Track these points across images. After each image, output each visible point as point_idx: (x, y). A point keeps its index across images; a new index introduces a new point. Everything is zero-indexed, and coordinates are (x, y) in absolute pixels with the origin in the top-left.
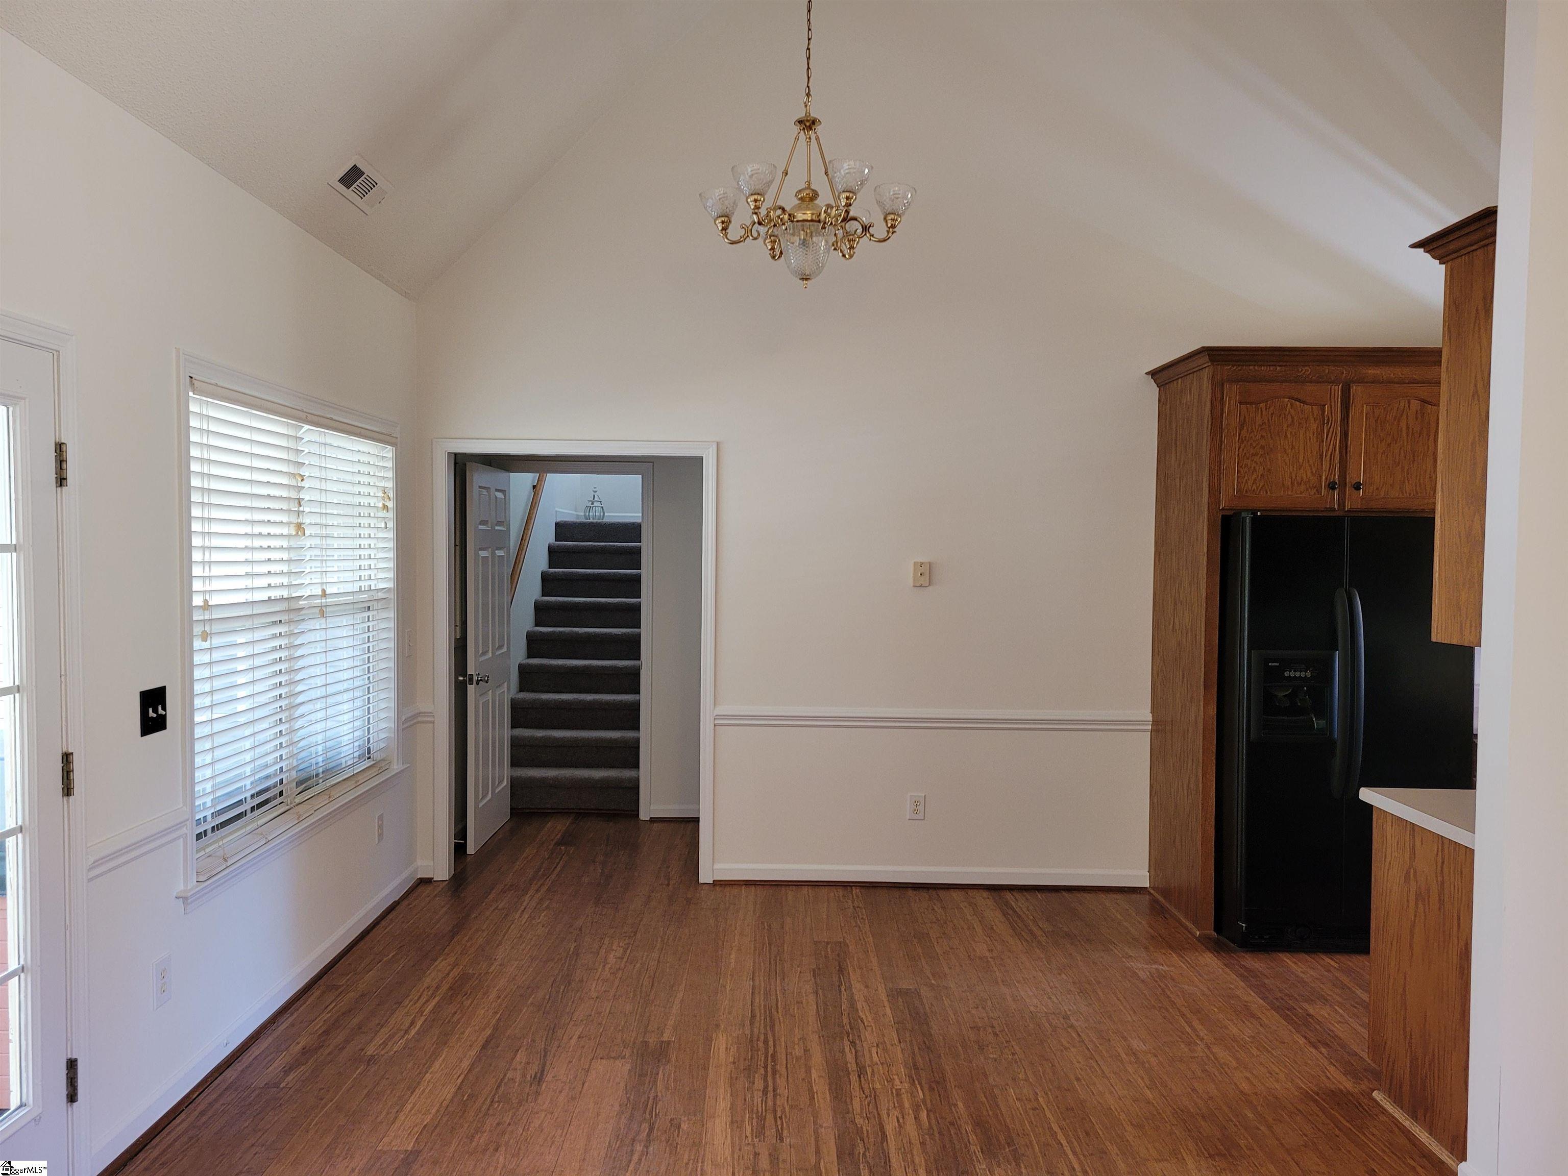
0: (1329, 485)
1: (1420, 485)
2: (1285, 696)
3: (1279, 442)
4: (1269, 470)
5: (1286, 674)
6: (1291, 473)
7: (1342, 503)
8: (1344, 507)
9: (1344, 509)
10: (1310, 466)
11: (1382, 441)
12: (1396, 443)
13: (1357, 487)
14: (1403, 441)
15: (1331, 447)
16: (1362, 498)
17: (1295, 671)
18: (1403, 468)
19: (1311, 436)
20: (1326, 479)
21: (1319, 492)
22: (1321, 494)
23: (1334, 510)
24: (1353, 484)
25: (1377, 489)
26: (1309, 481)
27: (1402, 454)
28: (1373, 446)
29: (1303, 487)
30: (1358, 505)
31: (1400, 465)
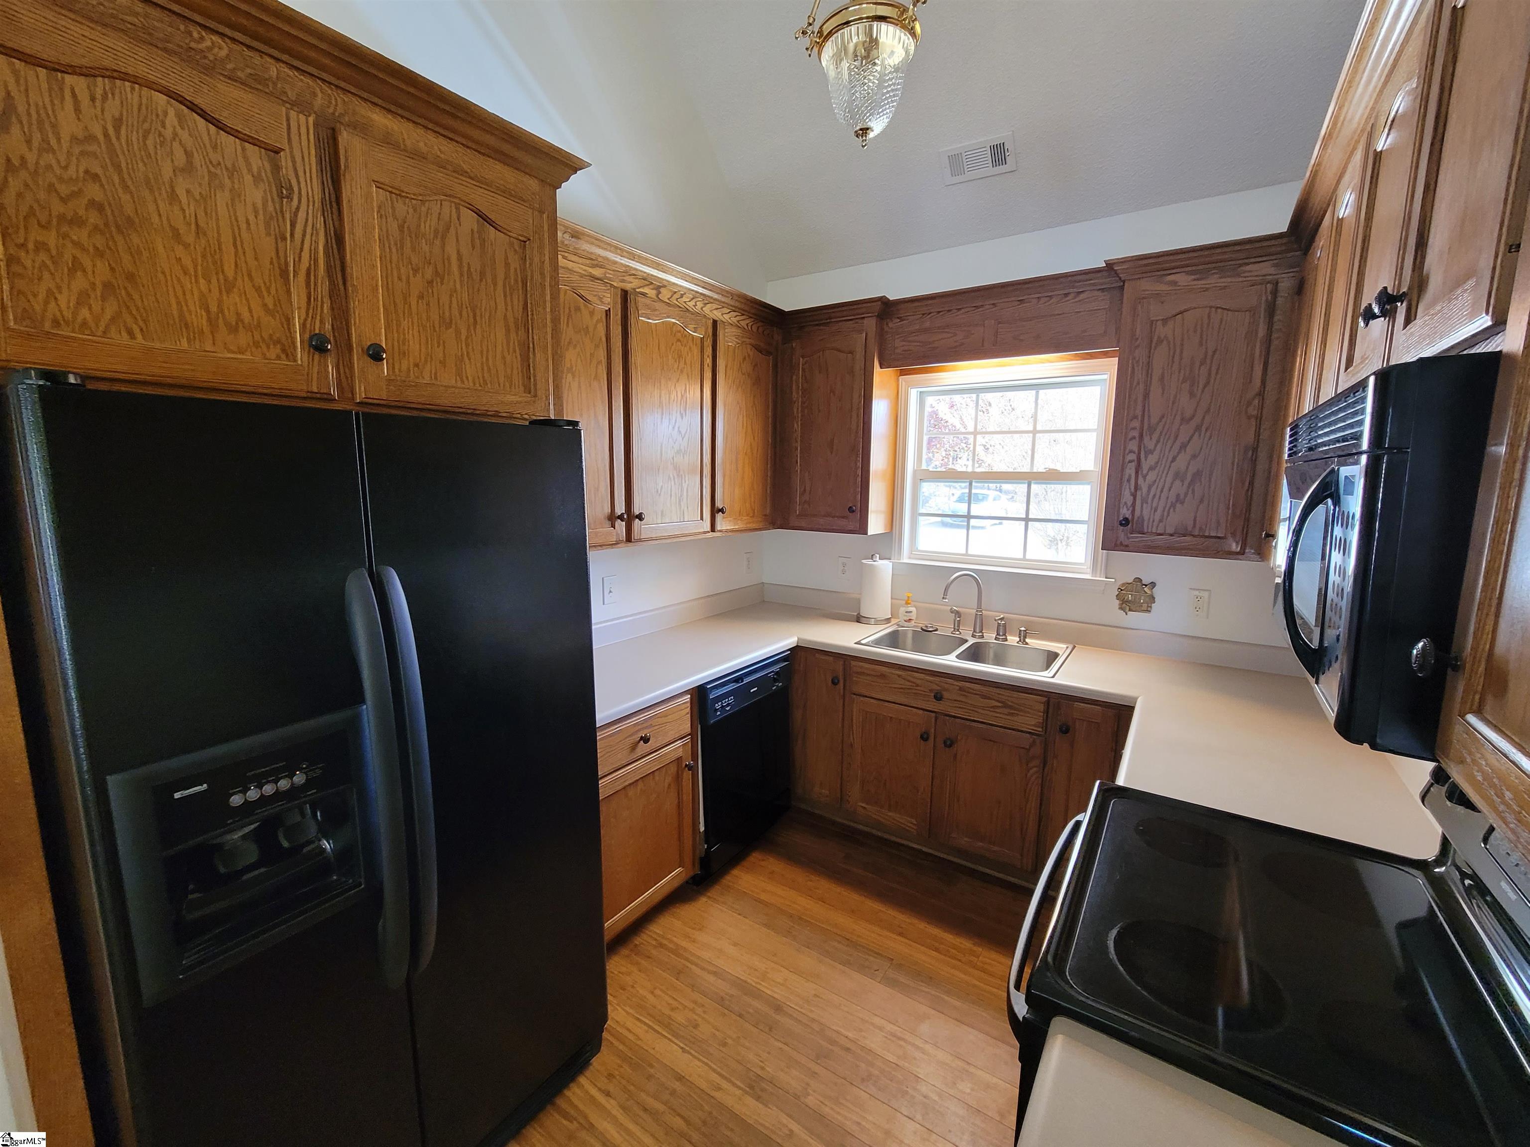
0: (311, 338)
1: (489, 370)
2: (244, 837)
3: (152, 208)
4: (131, 277)
5: (236, 800)
6: (202, 296)
7: (345, 383)
8: (353, 393)
9: (353, 398)
10: (258, 290)
11: (416, 271)
12: (442, 284)
13: (375, 354)
14: (455, 281)
15: (305, 255)
16: (389, 381)
17: (260, 786)
18: (458, 332)
19: (251, 218)
20: (303, 326)
21: (288, 352)
22: (295, 361)
23: (333, 400)
24: (366, 347)
25: (417, 365)
26: (259, 325)
27: (454, 305)
28: (400, 279)
29: (243, 338)
30: (381, 393)
31: (454, 326)
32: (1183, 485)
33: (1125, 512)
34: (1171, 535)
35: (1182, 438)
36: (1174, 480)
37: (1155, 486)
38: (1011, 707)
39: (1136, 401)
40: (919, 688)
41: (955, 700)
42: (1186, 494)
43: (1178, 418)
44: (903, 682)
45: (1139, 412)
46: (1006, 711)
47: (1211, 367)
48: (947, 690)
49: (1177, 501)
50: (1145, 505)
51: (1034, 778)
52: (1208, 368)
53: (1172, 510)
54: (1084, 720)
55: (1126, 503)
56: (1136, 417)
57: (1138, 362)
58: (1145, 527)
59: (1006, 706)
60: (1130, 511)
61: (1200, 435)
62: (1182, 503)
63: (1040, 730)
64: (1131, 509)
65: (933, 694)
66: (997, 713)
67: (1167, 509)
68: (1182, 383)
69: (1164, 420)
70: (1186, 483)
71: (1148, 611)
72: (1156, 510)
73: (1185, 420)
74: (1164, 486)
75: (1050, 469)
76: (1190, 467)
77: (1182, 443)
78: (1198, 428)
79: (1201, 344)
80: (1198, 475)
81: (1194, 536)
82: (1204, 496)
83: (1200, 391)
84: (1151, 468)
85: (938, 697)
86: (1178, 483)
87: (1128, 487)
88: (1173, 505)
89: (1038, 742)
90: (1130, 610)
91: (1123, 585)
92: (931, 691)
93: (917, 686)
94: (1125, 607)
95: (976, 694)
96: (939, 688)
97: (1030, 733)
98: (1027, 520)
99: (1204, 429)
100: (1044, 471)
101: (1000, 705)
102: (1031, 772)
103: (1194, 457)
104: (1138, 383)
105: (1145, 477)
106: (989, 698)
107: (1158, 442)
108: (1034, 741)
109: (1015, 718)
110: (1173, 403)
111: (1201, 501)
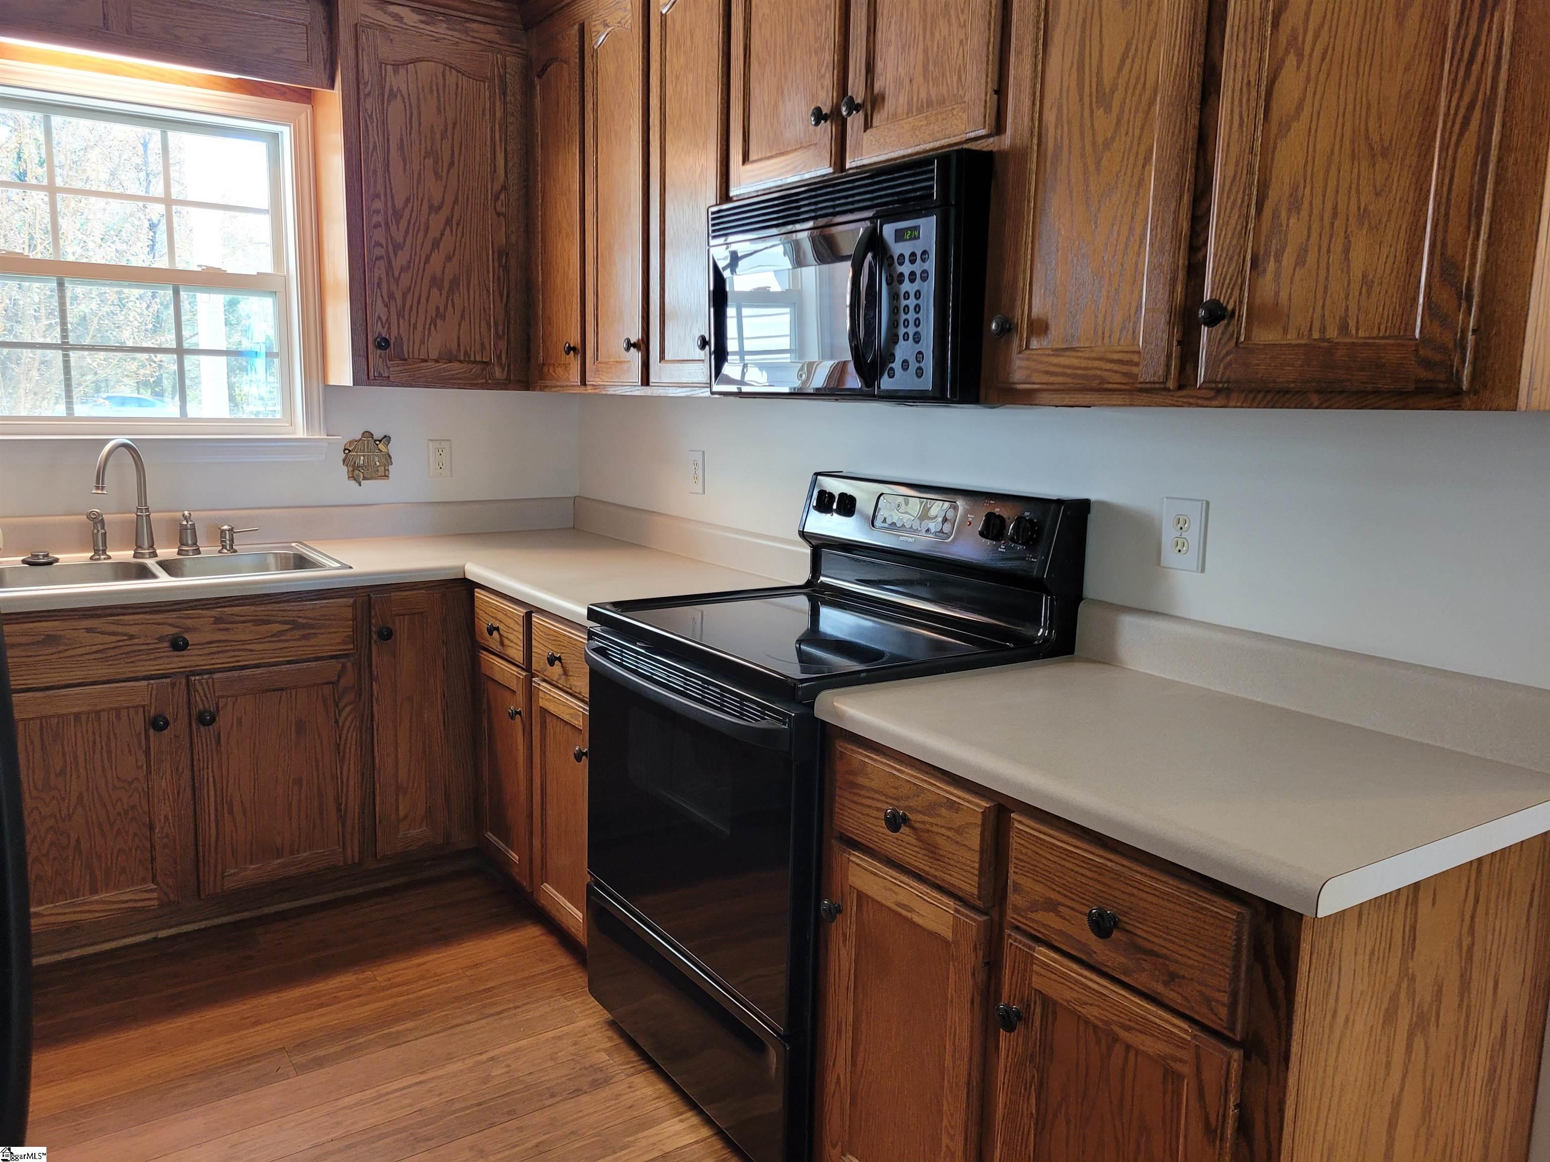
32: (441, 294)
33: (379, 329)
34: (437, 361)
35: (434, 233)
36: (431, 287)
37: (411, 293)
38: (303, 626)
39: (375, 172)
40: (136, 641)
41: (211, 643)
42: (446, 307)
43: (425, 206)
44: (100, 638)
45: (380, 189)
46: (297, 634)
47: (453, 144)
48: (188, 630)
49: (437, 315)
50: (401, 321)
51: (347, 724)
52: (450, 142)
53: (432, 327)
54: (404, 615)
55: (379, 318)
56: (377, 196)
57: (371, 116)
58: (406, 353)
59: (295, 625)
60: (386, 329)
61: (451, 231)
62: (443, 318)
63: (351, 646)
64: (387, 326)
65: (166, 644)
66: (286, 641)
67: (427, 326)
68: (424, 158)
69: (410, 205)
70: (444, 293)
71: (386, 476)
72: (415, 327)
73: (435, 209)
74: (420, 296)
75: (208, 268)
76: (446, 271)
77: (434, 239)
78: (449, 221)
79: (439, 111)
80: (455, 282)
81: (460, 361)
82: (464, 310)
83: (445, 170)
84: (402, 269)
85: (178, 645)
86: (435, 292)
87: (379, 293)
88: (433, 322)
89: (349, 665)
90: (365, 478)
91: (351, 442)
92: (161, 639)
93: (132, 637)
94: (358, 475)
95: (243, 622)
96: (175, 630)
97: (332, 657)
98: (180, 351)
99: (454, 222)
100: (199, 269)
101: (287, 627)
102: (344, 714)
103: (449, 258)
104: (375, 148)
105: (397, 281)
106: (268, 622)
107: (407, 232)
108: (344, 667)
109: (313, 642)
110: (419, 182)
111: (463, 317)
